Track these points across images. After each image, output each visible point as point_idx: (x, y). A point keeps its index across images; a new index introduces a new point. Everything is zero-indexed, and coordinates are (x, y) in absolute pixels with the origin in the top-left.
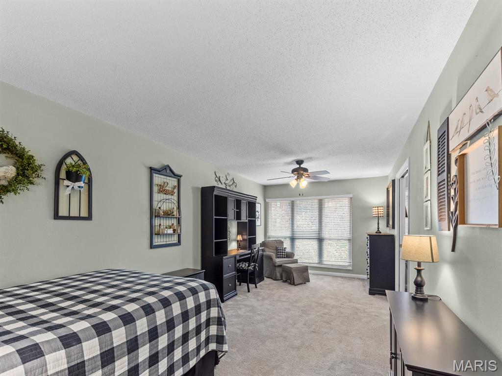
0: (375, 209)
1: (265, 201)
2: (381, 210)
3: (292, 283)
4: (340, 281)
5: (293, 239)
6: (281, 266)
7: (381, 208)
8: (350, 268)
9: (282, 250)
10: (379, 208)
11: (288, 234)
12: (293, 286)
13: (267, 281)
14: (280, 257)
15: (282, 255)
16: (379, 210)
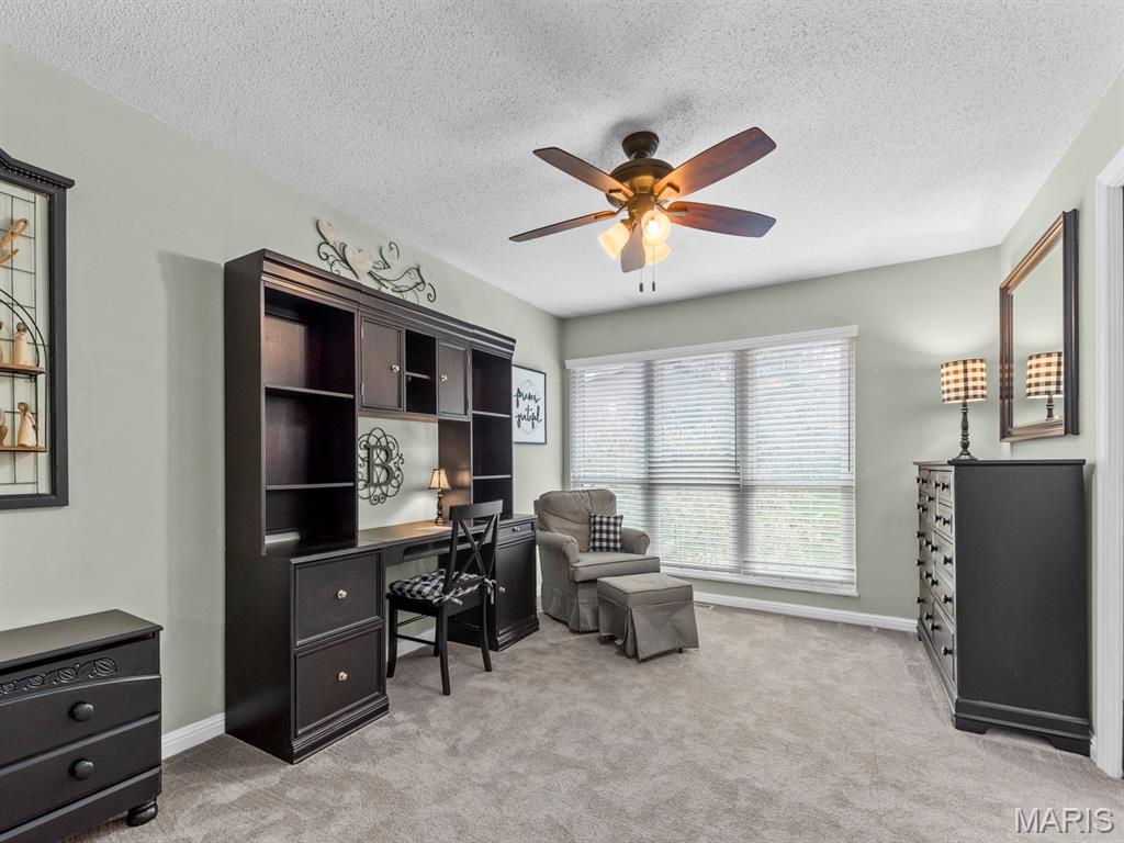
0: (951, 368)
1: (562, 366)
2: (979, 374)
3: (630, 653)
4: (814, 639)
5: (650, 488)
6: (595, 581)
7: (978, 365)
8: (852, 591)
9: (608, 524)
10: (970, 366)
11: (635, 470)
12: (633, 666)
13: (549, 633)
14: (601, 548)
15: (608, 540)
16: (970, 375)
